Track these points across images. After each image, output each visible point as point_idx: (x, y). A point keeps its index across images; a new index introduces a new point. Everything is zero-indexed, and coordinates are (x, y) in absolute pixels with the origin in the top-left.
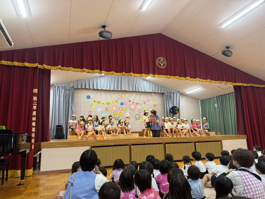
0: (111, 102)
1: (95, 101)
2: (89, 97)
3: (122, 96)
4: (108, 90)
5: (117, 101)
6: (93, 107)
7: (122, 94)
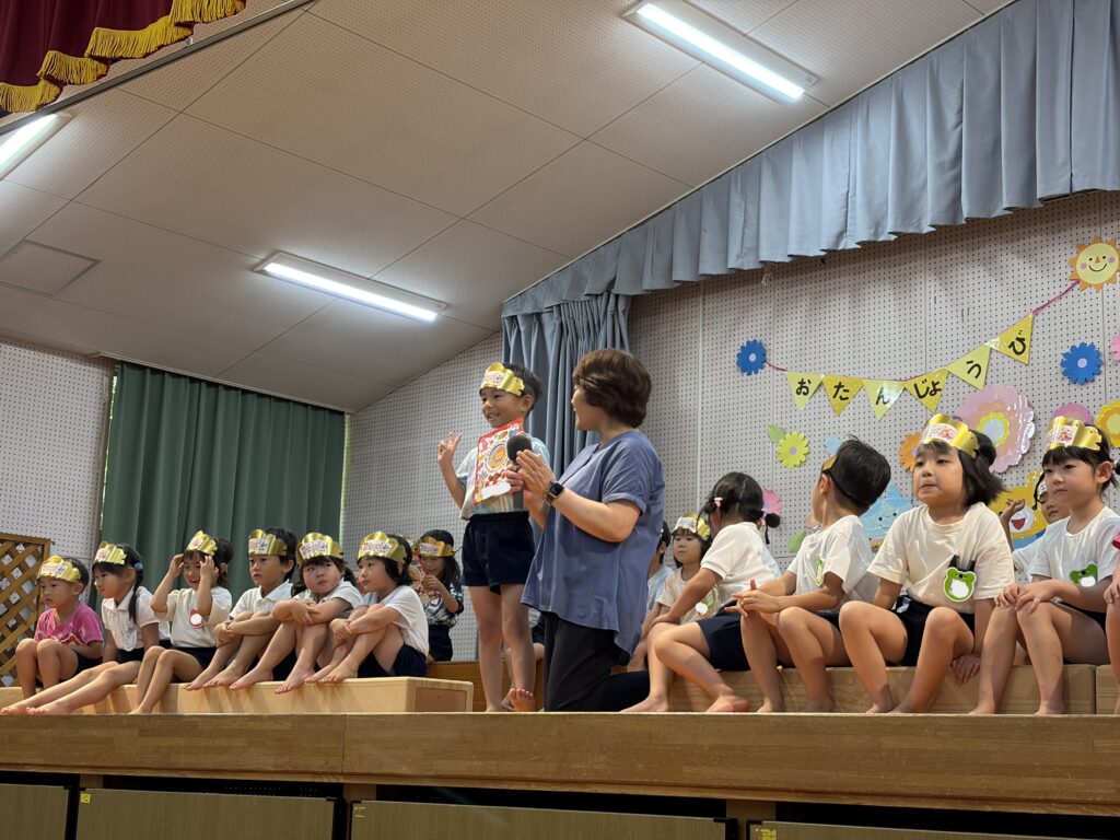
0: (959, 368)
1: (802, 387)
2: (752, 359)
3: (1084, 274)
4: (927, 229)
5: (1019, 345)
6: (793, 451)
7: (1081, 247)
